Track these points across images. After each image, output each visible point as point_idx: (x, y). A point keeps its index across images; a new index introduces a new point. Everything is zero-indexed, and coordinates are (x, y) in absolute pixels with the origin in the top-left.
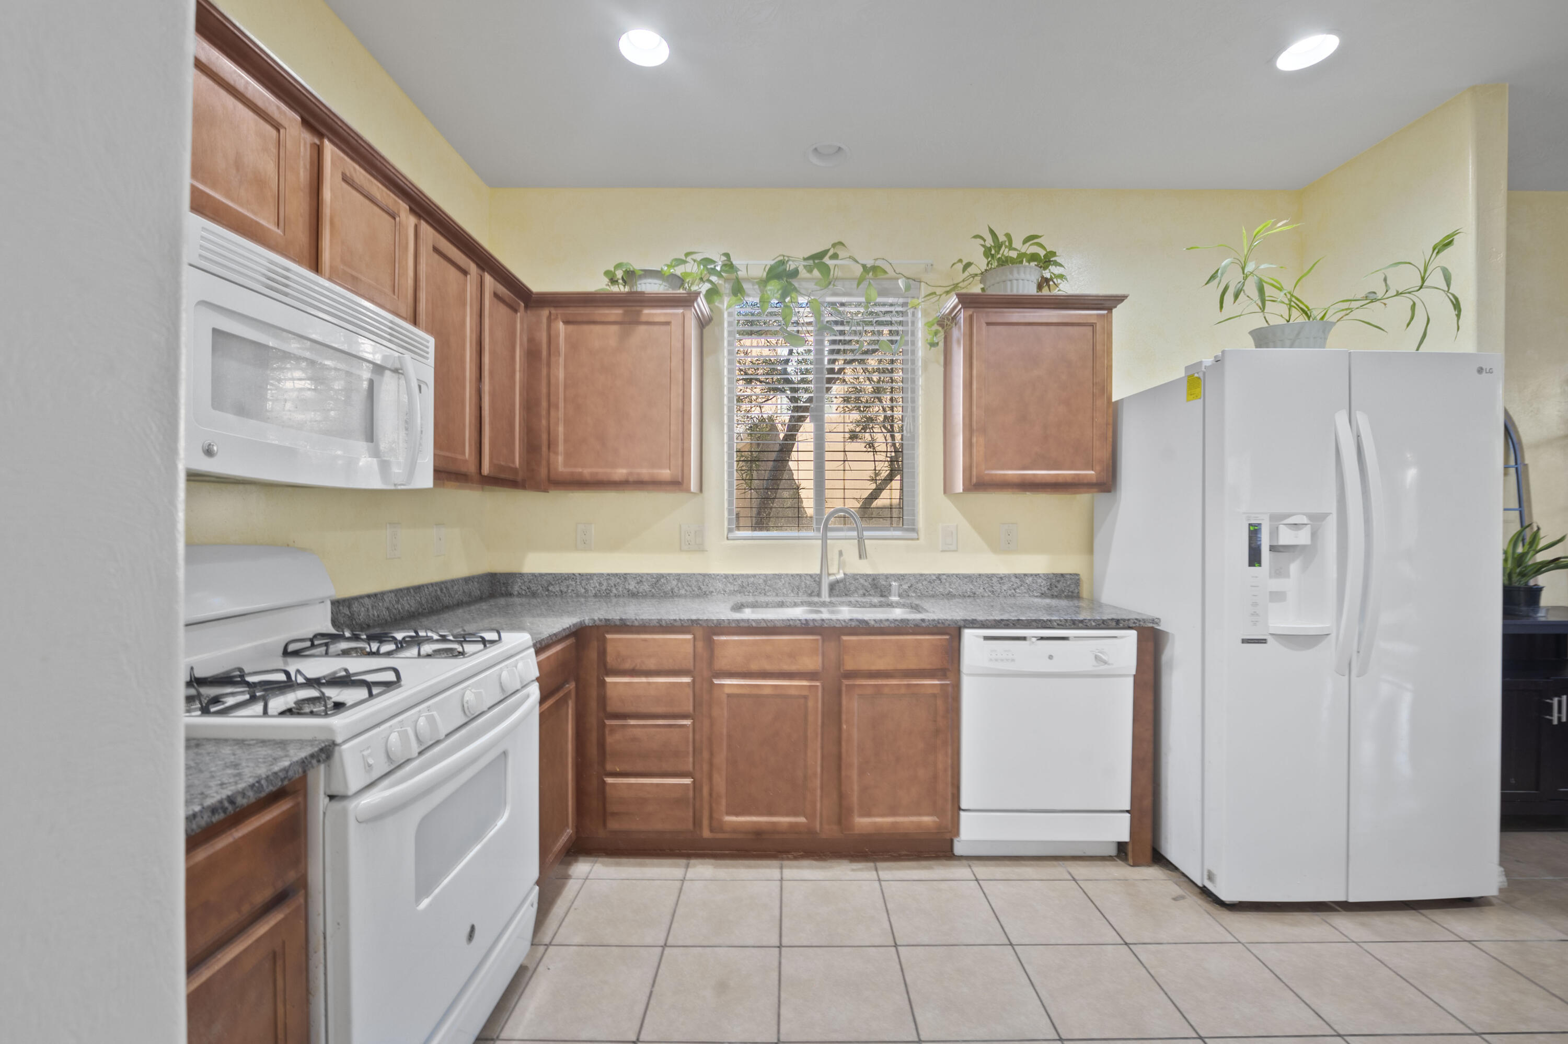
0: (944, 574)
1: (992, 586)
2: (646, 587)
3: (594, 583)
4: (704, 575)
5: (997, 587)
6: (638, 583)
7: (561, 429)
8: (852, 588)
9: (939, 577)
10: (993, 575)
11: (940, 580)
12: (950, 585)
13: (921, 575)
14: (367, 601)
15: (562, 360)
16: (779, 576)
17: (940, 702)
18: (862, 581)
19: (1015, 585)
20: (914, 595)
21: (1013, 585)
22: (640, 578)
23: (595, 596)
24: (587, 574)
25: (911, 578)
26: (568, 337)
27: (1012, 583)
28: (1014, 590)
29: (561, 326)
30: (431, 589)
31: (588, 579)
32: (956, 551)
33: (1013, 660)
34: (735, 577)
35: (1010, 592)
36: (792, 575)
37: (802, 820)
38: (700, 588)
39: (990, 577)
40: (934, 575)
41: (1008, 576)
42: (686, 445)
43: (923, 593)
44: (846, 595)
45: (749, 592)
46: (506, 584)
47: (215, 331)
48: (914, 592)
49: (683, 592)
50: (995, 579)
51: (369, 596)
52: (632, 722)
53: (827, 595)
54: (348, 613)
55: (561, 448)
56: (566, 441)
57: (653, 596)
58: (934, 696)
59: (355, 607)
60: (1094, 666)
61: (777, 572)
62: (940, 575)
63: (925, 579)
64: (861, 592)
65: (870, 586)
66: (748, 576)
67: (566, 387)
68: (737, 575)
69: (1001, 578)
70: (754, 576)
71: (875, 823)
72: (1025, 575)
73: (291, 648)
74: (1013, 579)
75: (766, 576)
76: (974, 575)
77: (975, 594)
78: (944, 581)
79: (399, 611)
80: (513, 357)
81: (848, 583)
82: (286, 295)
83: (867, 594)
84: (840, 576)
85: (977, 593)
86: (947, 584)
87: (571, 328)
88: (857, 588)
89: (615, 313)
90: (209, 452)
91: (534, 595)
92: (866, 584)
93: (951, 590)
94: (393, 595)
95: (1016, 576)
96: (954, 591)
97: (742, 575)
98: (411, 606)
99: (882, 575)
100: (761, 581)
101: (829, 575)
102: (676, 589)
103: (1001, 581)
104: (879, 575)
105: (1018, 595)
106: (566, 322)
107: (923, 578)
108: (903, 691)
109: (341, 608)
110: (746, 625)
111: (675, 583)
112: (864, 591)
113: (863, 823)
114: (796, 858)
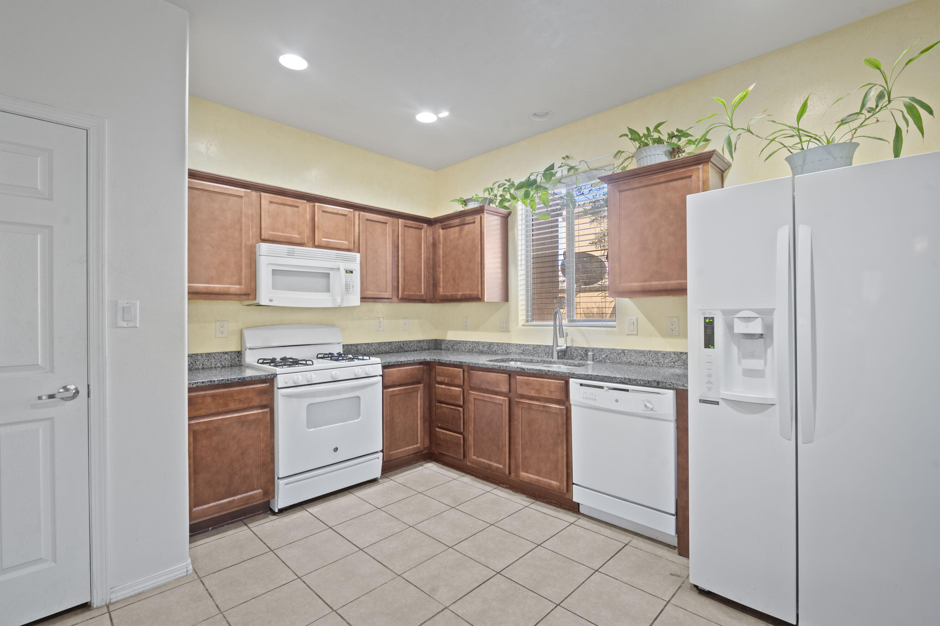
0: (626, 350)
1: (658, 360)
2: (486, 349)
3: (468, 345)
4: (508, 344)
5: (661, 360)
6: (483, 346)
7: (441, 276)
8: (575, 355)
9: (623, 351)
10: (659, 352)
11: (624, 353)
12: (630, 357)
13: (613, 349)
14: (364, 345)
15: (441, 246)
16: (539, 346)
17: (559, 418)
18: (580, 351)
19: (674, 360)
20: (609, 361)
21: (672, 359)
22: (484, 344)
23: (468, 352)
24: (465, 341)
25: (607, 351)
26: (443, 235)
27: (672, 358)
28: (674, 363)
29: (441, 231)
30: (397, 343)
31: (466, 344)
32: (637, 335)
33: (595, 400)
34: (521, 346)
35: (670, 364)
36: (545, 346)
37: (501, 466)
38: (506, 351)
39: (656, 353)
40: (621, 350)
41: (670, 353)
42: (483, 279)
43: (614, 360)
44: (572, 359)
45: (526, 354)
46: (440, 345)
47: (273, 270)
48: (609, 360)
49: (499, 352)
50: (660, 355)
51: (365, 344)
52: (444, 405)
53: (556, 358)
54: (356, 349)
55: (441, 285)
56: (443, 281)
57: (488, 353)
58: (557, 414)
59: (359, 347)
60: (643, 410)
61: (539, 344)
62: (624, 350)
63: (615, 353)
64: (579, 358)
65: (584, 354)
66: (526, 345)
67: (443, 257)
68: (521, 345)
69: (664, 354)
70: (528, 345)
71: (529, 477)
72: (681, 353)
73: (319, 356)
74: (673, 355)
75: (534, 345)
76: (645, 351)
77: (646, 363)
78: (627, 354)
79: (380, 350)
80: (420, 249)
81: (572, 352)
82: (294, 256)
83: (582, 359)
84: (564, 347)
85: (648, 363)
86: (629, 356)
87: (444, 230)
88: (577, 355)
89: (457, 221)
90: (271, 301)
91: (449, 350)
92: (582, 353)
93: (631, 360)
94: (377, 344)
95: (675, 353)
96: (633, 361)
97: (523, 344)
98: (386, 349)
99: (591, 348)
100: (531, 348)
101: (557, 346)
102: (497, 350)
103: (664, 356)
104: (589, 348)
105: (676, 366)
106: (443, 229)
107: (614, 351)
108: (541, 409)
109: (352, 347)
110: (478, 366)
111: (496, 347)
112: (581, 357)
113: (524, 475)
114: (506, 488)
